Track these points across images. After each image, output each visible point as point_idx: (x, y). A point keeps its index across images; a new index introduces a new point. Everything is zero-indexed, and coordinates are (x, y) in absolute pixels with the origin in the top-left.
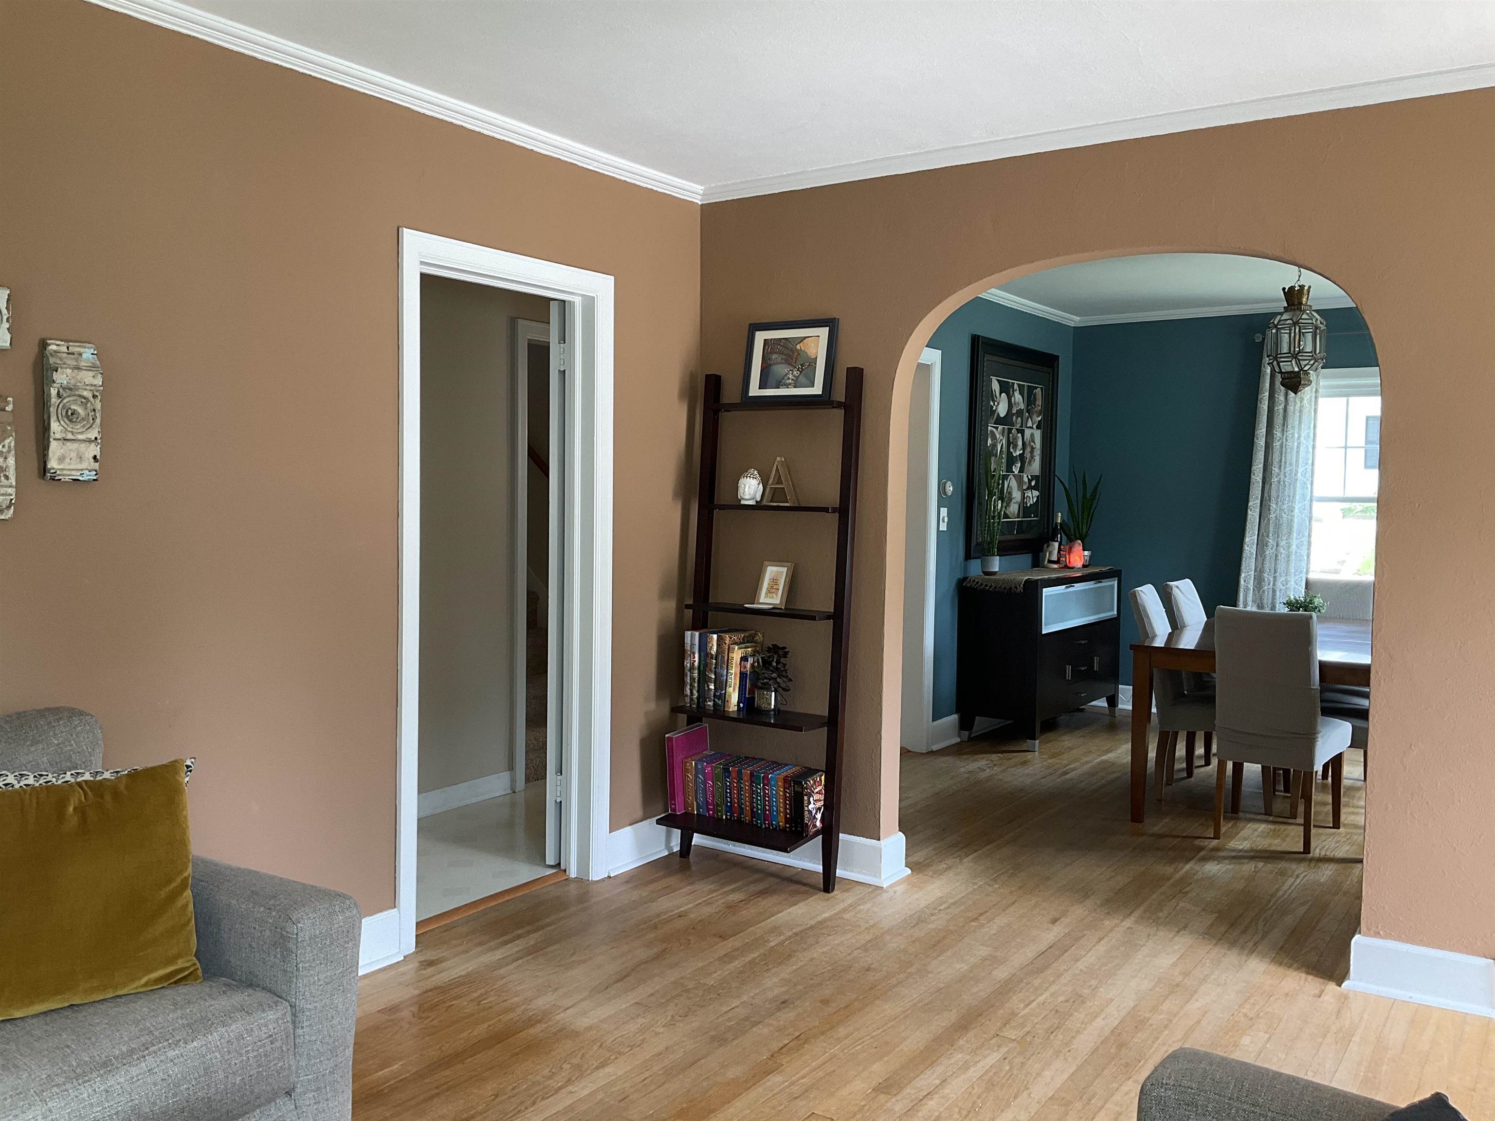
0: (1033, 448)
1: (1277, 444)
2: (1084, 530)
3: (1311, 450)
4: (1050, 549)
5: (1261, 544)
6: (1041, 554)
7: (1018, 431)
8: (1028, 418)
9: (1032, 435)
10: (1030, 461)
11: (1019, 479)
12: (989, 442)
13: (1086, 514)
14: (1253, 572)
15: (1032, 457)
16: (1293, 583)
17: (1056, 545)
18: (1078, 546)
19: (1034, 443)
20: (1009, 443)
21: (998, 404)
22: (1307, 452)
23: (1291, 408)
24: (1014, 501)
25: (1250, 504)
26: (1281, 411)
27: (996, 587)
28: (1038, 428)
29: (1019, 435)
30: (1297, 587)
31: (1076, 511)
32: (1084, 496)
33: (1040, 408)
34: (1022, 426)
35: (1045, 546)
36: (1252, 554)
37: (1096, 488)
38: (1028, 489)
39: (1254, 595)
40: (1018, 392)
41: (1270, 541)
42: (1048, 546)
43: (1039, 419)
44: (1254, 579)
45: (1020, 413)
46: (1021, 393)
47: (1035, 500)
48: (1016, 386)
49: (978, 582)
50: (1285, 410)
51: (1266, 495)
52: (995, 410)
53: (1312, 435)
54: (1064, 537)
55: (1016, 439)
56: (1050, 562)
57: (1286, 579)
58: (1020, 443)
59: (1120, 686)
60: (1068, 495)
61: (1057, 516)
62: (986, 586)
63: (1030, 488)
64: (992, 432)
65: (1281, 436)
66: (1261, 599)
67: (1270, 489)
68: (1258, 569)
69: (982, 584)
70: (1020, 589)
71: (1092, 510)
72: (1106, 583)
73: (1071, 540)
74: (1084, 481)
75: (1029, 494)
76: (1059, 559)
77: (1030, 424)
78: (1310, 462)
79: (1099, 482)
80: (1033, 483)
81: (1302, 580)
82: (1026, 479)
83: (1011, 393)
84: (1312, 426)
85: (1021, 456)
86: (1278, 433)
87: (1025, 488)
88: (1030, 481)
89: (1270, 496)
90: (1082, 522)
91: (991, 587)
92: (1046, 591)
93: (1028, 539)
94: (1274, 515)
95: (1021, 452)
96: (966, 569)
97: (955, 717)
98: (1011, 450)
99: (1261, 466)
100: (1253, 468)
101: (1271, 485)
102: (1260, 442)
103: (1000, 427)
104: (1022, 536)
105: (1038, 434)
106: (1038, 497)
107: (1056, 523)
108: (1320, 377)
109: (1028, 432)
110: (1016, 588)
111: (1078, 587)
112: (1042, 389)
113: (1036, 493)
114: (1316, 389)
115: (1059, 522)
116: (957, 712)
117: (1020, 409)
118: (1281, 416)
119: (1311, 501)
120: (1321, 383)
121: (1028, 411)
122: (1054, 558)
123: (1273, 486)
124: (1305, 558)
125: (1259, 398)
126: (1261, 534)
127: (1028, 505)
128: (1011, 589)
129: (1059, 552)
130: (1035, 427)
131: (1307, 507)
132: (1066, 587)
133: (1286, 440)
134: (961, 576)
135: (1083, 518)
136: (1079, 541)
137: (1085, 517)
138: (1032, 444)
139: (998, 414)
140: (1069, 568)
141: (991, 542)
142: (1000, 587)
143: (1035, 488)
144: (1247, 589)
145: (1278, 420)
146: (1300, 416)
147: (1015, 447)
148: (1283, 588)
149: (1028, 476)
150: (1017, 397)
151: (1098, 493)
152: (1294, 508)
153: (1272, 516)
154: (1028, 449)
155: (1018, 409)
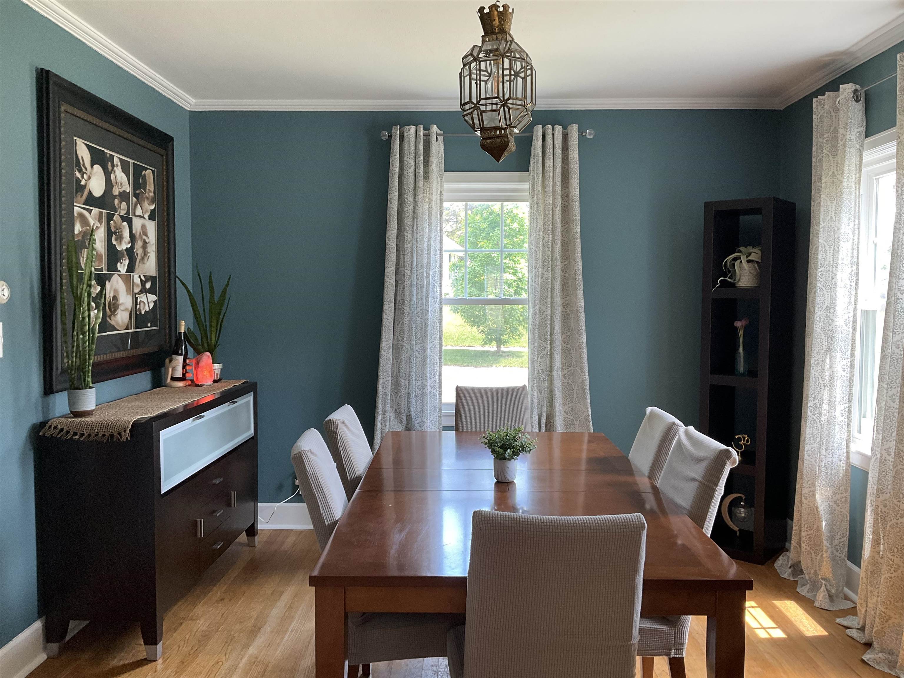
0: (145, 243)
1: (408, 246)
2: (213, 337)
3: (438, 252)
4: (174, 363)
5: (397, 349)
6: (163, 369)
7: (124, 219)
8: (136, 205)
9: (143, 227)
10: (142, 259)
11: (128, 281)
12: (78, 228)
13: (214, 321)
14: (390, 378)
15: (145, 253)
16: (429, 387)
17: (181, 358)
18: (207, 357)
19: (147, 236)
20: (109, 234)
21: (89, 178)
22: (435, 255)
23: (420, 209)
24: (121, 308)
25: (384, 309)
26: (411, 212)
27: (89, 435)
28: (151, 218)
29: (125, 224)
30: (432, 390)
31: (203, 318)
32: (211, 301)
33: (152, 194)
34: (128, 213)
35: (167, 361)
36: (388, 359)
37: (224, 292)
38: (141, 292)
39: (392, 400)
40: (120, 168)
41: (405, 345)
42: (170, 361)
43: (152, 207)
44: (392, 383)
45: (124, 196)
46: (125, 170)
47: (152, 305)
48: (116, 160)
49: (62, 430)
50: (414, 211)
51: (399, 298)
52: (85, 186)
53: (439, 238)
54: (190, 350)
55: (119, 228)
56: (173, 379)
57: (422, 383)
58: (126, 234)
59: (259, 504)
60: (192, 299)
61: (180, 325)
62: (75, 434)
63: (144, 291)
64: (81, 215)
65: (411, 237)
66: (398, 404)
67: (403, 291)
68: (395, 374)
69: (68, 432)
70: (126, 436)
71: (221, 317)
72: (241, 401)
73: (198, 352)
74: (211, 282)
75: (142, 298)
76: (184, 375)
77: (139, 212)
78: (438, 265)
79: (227, 285)
80: (148, 285)
81: (435, 382)
82: (137, 281)
83: (110, 168)
84: (439, 228)
85: (130, 252)
86: (408, 235)
87: (137, 290)
88: (143, 283)
89: (403, 300)
90: (211, 331)
91: (82, 435)
92: (165, 434)
93: (147, 355)
94: (408, 319)
95: (129, 246)
96: (46, 409)
97: (37, 625)
98: (114, 242)
99: (394, 268)
100: (386, 271)
101: (404, 288)
102: (392, 243)
103: (95, 211)
104: (138, 352)
105: (151, 227)
106: (155, 302)
107: (180, 333)
108: (443, 180)
109: (137, 223)
110: (120, 434)
111: (208, 415)
112: (153, 172)
113: (153, 298)
114: (441, 192)
115: (183, 331)
116: (39, 617)
117: (124, 191)
118: (410, 217)
119: (441, 303)
120: (445, 187)
121: (136, 196)
122: (179, 374)
123: (406, 289)
124: (438, 360)
125: (389, 198)
126: (396, 338)
127: (143, 312)
128: (112, 436)
129: (184, 367)
130: (146, 216)
131: (438, 310)
132: (194, 420)
133: (417, 241)
134: (35, 418)
135: (211, 326)
136: (208, 354)
137: (214, 325)
138: (144, 237)
139: (90, 193)
140: (197, 386)
141: (81, 369)
142: (96, 435)
143: (151, 291)
144: (385, 395)
145: (408, 221)
146: (430, 218)
147: (120, 238)
148: (419, 392)
149: (140, 277)
150: (119, 175)
151: (227, 297)
152: (428, 311)
153: (406, 319)
154: (139, 244)
155: (121, 190)
